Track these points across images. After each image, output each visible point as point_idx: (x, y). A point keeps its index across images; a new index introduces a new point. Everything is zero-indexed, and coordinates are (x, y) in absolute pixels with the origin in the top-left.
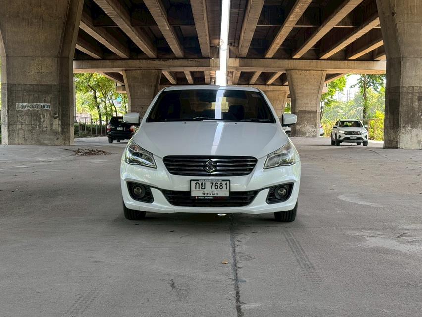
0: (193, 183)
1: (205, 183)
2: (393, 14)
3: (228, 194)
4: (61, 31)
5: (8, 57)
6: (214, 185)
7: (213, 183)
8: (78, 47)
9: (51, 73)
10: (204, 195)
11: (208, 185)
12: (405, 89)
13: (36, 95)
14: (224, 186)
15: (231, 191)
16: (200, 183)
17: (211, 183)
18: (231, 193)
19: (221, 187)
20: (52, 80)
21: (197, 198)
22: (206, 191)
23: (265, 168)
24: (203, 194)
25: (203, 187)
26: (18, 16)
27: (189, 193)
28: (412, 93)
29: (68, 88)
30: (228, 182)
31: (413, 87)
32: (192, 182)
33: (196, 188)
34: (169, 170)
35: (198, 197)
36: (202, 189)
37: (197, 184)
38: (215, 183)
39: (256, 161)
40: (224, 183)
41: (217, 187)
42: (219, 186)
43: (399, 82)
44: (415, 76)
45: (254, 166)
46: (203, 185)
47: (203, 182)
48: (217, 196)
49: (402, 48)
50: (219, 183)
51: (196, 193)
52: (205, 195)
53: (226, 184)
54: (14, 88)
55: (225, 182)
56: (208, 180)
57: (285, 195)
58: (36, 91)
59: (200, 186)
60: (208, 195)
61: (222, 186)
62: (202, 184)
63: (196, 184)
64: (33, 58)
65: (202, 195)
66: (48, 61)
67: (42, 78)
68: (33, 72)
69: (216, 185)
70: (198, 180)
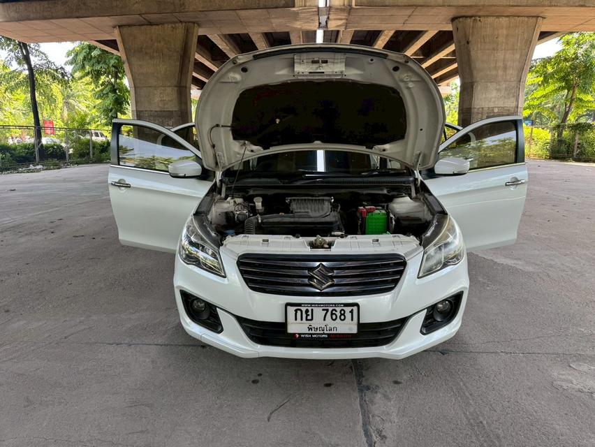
0: (291, 310)
1: (312, 310)
2: (468, 43)
3: (354, 330)
4: (178, 63)
5: (135, 88)
6: (329, 313)
7: (327, 310)
8: (194, 74)
9: (171, 101)
10: (310, 332)
11: (319, 313)
12: (476, 110)
13: (161, 120)
14: (348, 315)
15: (361, 322)
16: (304, 309)
17: (323, 310)
18: (361, 326)
19: (343, 317)
20: (173, 106)
21: (297, 336)
22: (315, 323)
23: (420, 275)
24: (309, 329)
25: (309, 317)
26: (142, 51)
27: (283, 326)
28: (482, 113)
29: (187, 113)
30: (355, 309)
31: (483, 108)
32: (289, 308)
33: (296, 319)
34: (247, 281)
35: (299, 334)
36: (307, 320)
37: (299, 312)
38: (330, 309)
39: (404, 264)
40: (348, 309)
41: (334, 317)
42: (338, 314)
43: (471, 104)
44: (485, 98)
45: (401, 273)
46: (310, 313)
47: (310, 309)
48: (335, 332)
49: (475, 73)
50: (338, 309)
51: (296, 327)
52: (313, 332)
53: (352, 312)
54: (142, 114)
55: (350, 309)
56: (319, 305)
57: (449, 313)
58: (160, 117)
59: (304, 315)
60: (318, 332)
61: (344, 315)
62: (307, 311)
63: (296, 311)
64: (156, 88)
65: (307, 332)
66: (169, 90)
67: (164, 105)
68: (157, 99)
69: (332, 314)
70: (300, 305)
